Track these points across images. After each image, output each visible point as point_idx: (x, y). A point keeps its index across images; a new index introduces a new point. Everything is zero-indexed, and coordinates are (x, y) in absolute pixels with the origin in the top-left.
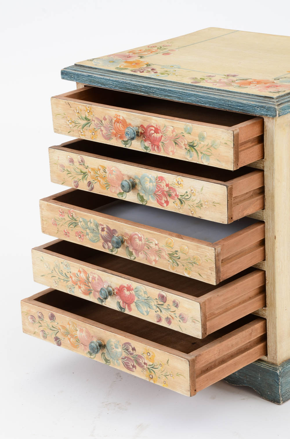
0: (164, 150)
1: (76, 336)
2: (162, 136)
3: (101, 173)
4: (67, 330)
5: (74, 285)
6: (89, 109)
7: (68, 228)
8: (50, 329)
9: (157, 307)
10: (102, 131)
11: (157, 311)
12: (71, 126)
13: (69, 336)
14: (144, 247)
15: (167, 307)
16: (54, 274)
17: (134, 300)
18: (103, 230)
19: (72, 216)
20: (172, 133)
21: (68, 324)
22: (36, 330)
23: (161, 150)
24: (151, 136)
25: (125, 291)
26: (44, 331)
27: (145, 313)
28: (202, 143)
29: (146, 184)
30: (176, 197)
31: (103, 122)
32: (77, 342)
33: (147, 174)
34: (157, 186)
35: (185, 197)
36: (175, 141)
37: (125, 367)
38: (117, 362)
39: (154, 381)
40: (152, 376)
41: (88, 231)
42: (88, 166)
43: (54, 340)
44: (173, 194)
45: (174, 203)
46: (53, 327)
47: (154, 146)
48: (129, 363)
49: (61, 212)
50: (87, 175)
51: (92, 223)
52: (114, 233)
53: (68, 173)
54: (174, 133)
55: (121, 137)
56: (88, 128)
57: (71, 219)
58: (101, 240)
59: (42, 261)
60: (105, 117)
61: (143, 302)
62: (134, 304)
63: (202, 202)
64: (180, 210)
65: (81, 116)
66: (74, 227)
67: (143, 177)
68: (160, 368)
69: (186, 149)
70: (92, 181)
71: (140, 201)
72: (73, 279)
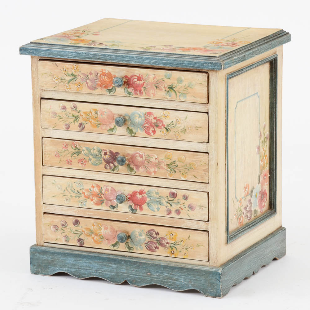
0: (146, 93)
1: (100, 234)
2: (144, 83)
3: (93, 115)
4: (91, 230)
5: (86, 199)
6: (76, 67)
7: (71, 157)
8: (74, 233)
9: (168, 203)
10: (87, 83)
11: (168, 206)
12: (56, 82)
13: (93, 236)
14: (144, 162)
15: (177, 201)
16: (66, 193)
17: (146, 201)
18: (106, 154)
19: (76, 147)
20: (154, 79)
21: (92, 226)
22: (59, 237)
23: (143, 94)
24: (134, 83)
25: (137, 195)
26: (67, 236)
27: (156, 210)
28: (180, 85)
29: (135, 120)
30: (163, 126)
31: (89, 76)
32: (101, 238)
33: (137, 111)
34: (146, 119)
35: (170, 126)
36: (156, 86)
37: (148, 250)
38: (140, 247)
39: (175, 255)
40: (174, 252)
41: (91, 157)
42: (80, 111)
43: (77, 241)
44: (160, 125)
45: (160, 131)
46: (76, 231)
47: (136, 91)
48: (152, 246)
49: (64, 145)
50: (78, 118)
51: (95, 150)
52: (116, 155)
53: (60, 118)
54: (155, 80)
55: (105, 87)
56: (74, 82)
57: (74, 149)
58: (103, 163)
59: (54, 185)
60: (91, 72)
61: (154, 201)
62: (146, 204)
63: (186, 128)
64: (166, 136)
65: (67, 73)
66: (77, 156)
67: (133, 114)
68: (182, 243)
69: (166, 91)
70: (83, 122)
71: (129, 133)
72: (86, 194)
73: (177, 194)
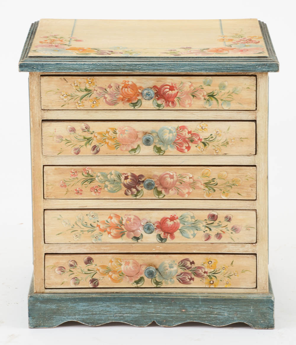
0: (180, 104)
1: (119, 271)
2: (178, 92)
3: (110, 135)
4: (107, 268)
5: (102, 232)
6: (90, 80)
7: (81, 186)
8: (85, 273)
9: (206, 227)
10: (105, 98)
11: (206, 231)
12: (65, 99)
13: (110, 274)
14: (176, 183)
15: (218, 224)
16: (76, 227)
17: (179, 227)
18: (126, 178)
19: (88, 173)
20: (190, 87)
21: (109, 263)
22: (65, 280)
23: (176, 105)
24: (165, 94)
25: (167, 222)
26: (76, 278)
27: (192, 237)
28: (223, 91)
29: (164, 136)
30: (199, 141)
31: (108, 90)
32: (121, 276)
33: (167, 126)
34: (178, 135)
35: (209, 139)
36: (193, 94)
37: (181, 283)
38: (171, 281)
39: (215, 286)
41: (107, 183)
42: (93, 132)
43: (90, 282)
44: (196, 139)
45: (196, 147)
46: (89, 270)
47: (168, 102)
48: (185, 278)
49: (73, 173)
50: (91, 140)
51: (113, 174)
52: (140, 178)
53: (67, 142)
54: (192, 88)
55: (129, 101)
56: (89, 98)
57: (86, 176)
58: (123, 189)
59: (59, 220)
60: (110, 85)
61: (189, 226)
62: (178, 231)
63: (228, 140)
64: (203, 152)
65: (80, 89)
67: (162, 130)
68: (223, 271)
69: (205, 99)
70: (97, 144)
71: (156, 152)
72: (101, 227)
73: (217, 216)
